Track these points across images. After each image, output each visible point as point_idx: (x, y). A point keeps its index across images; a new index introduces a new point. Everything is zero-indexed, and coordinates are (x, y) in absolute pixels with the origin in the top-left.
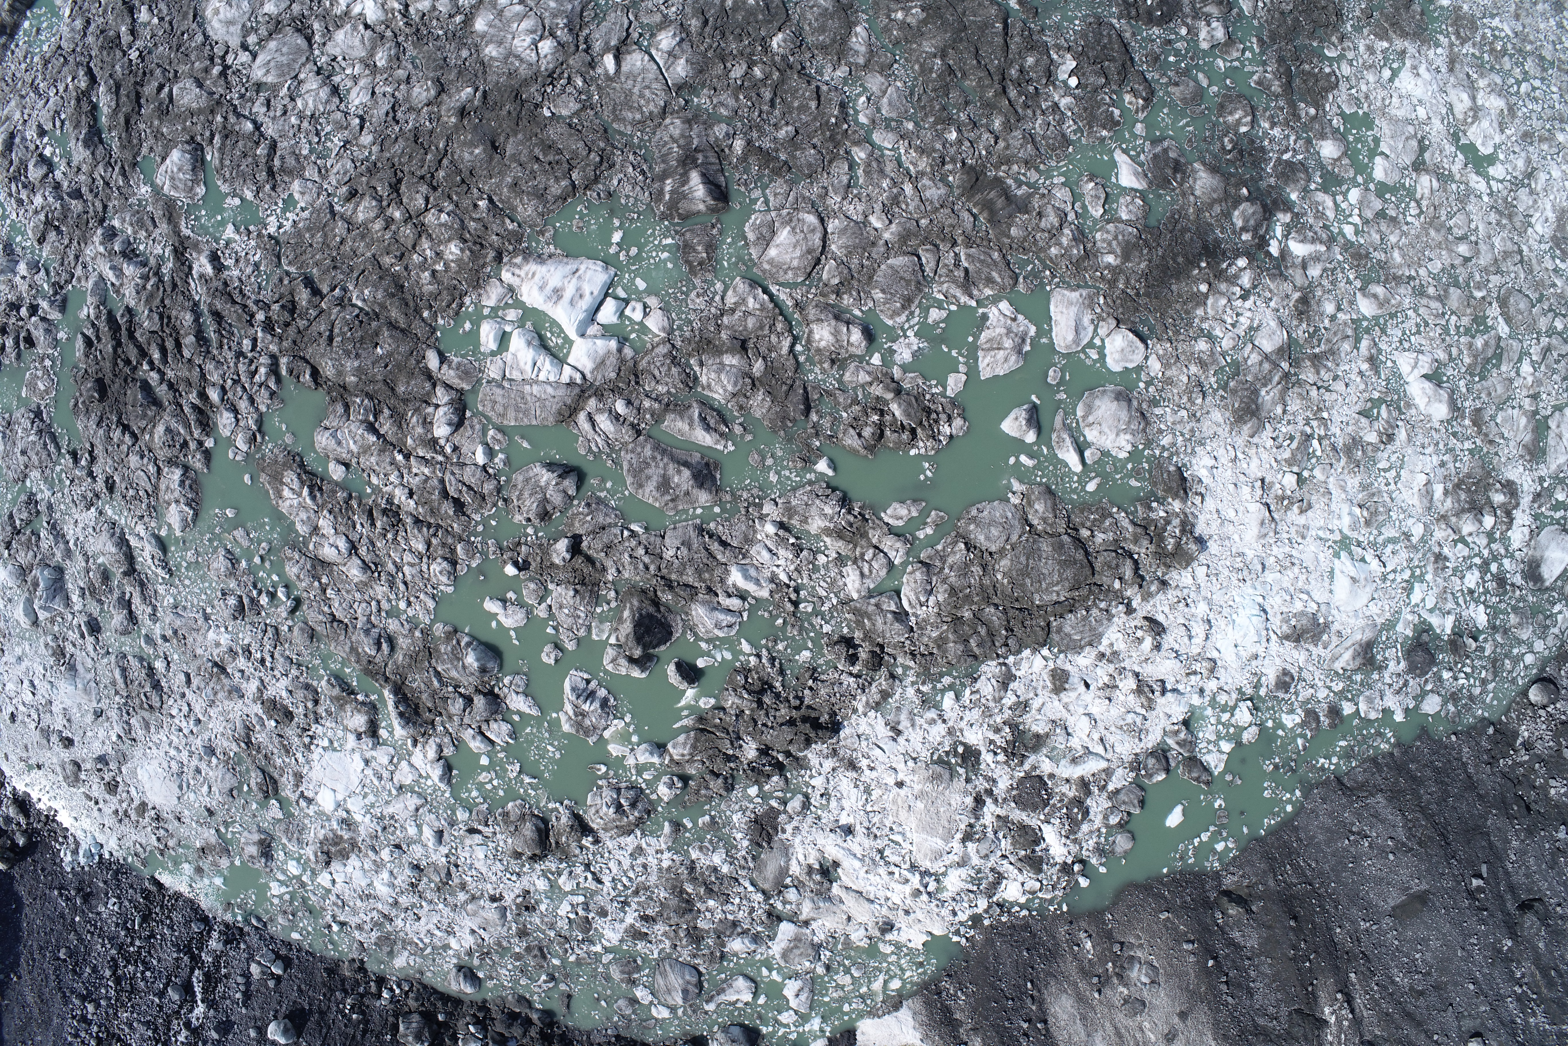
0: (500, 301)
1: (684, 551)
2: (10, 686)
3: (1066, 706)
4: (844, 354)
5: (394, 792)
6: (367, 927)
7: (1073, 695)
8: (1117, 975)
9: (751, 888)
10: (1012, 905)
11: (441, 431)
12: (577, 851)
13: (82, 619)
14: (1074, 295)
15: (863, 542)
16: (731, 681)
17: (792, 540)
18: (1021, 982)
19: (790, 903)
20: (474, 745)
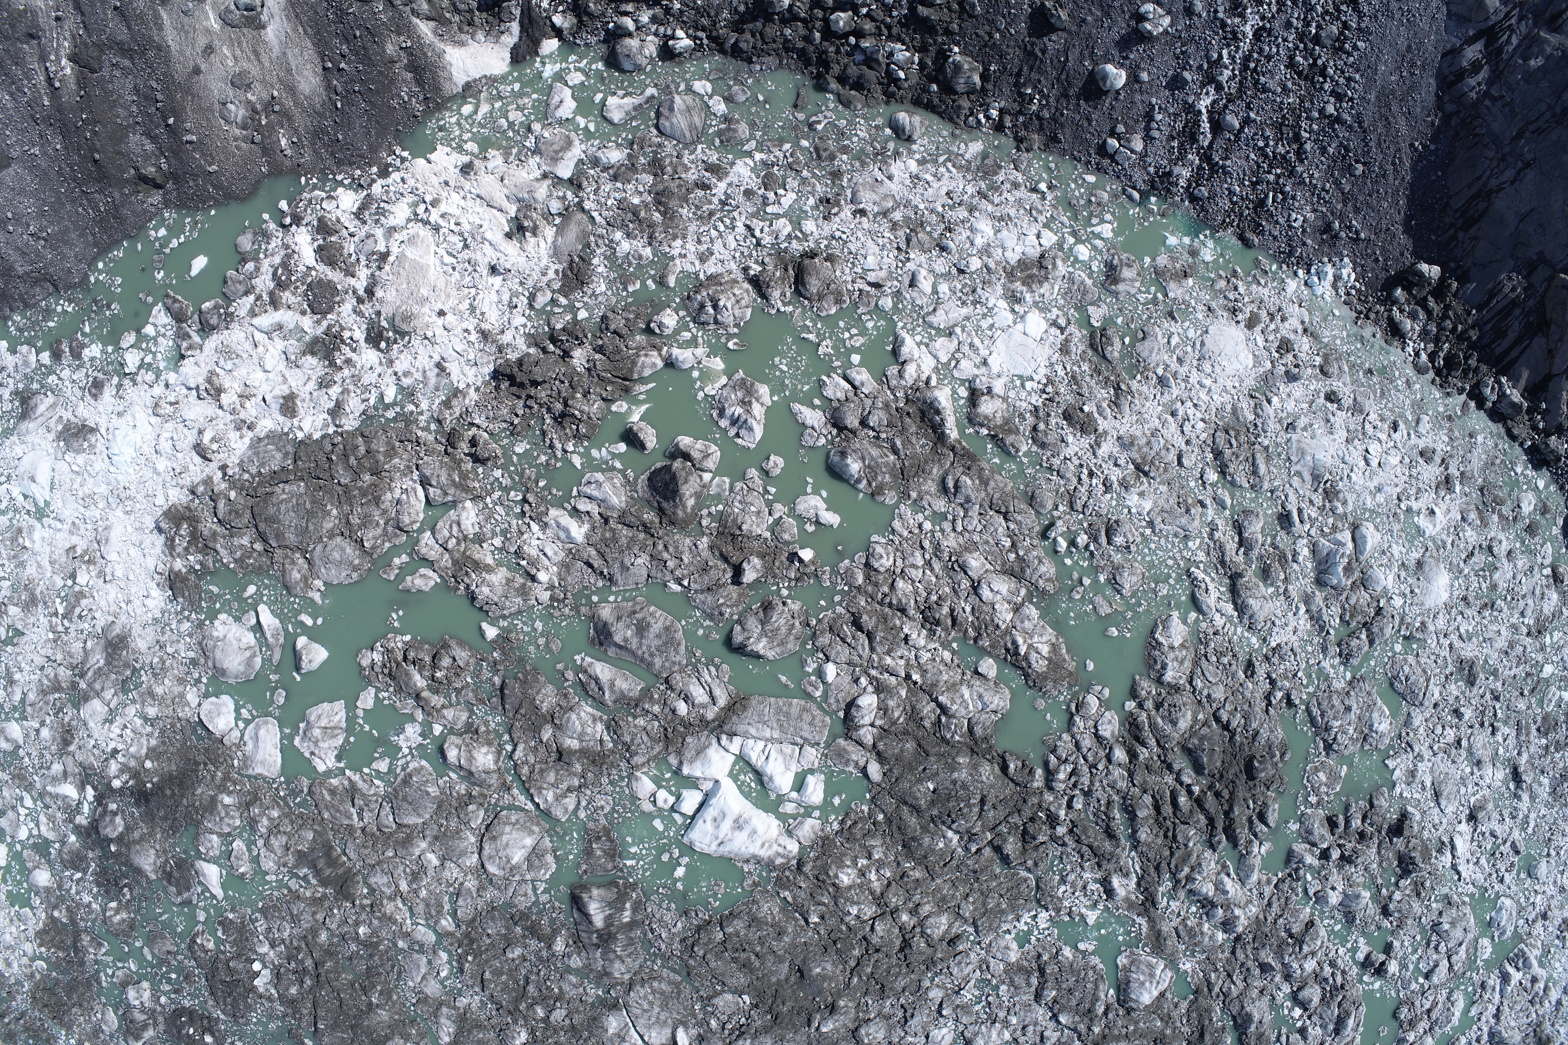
0: (801, 823)
1: (627, 562)
2: (1394, 460)
3: (285, 380)
4: (467, 737)
5: (958, 330)
6: (1007, 186)
7: (277, 392)
8: (257, 113)
9: (595, 214)
10: (349, 187)
11: (869, 701)
12: (767, 260)
13: (1299, 530)
14: (259, 770)
15: (457, 555)
16: (593, 427)
17: (524, 563)
18: (346, 109)
19: (558, 198)
20: (862, 376)
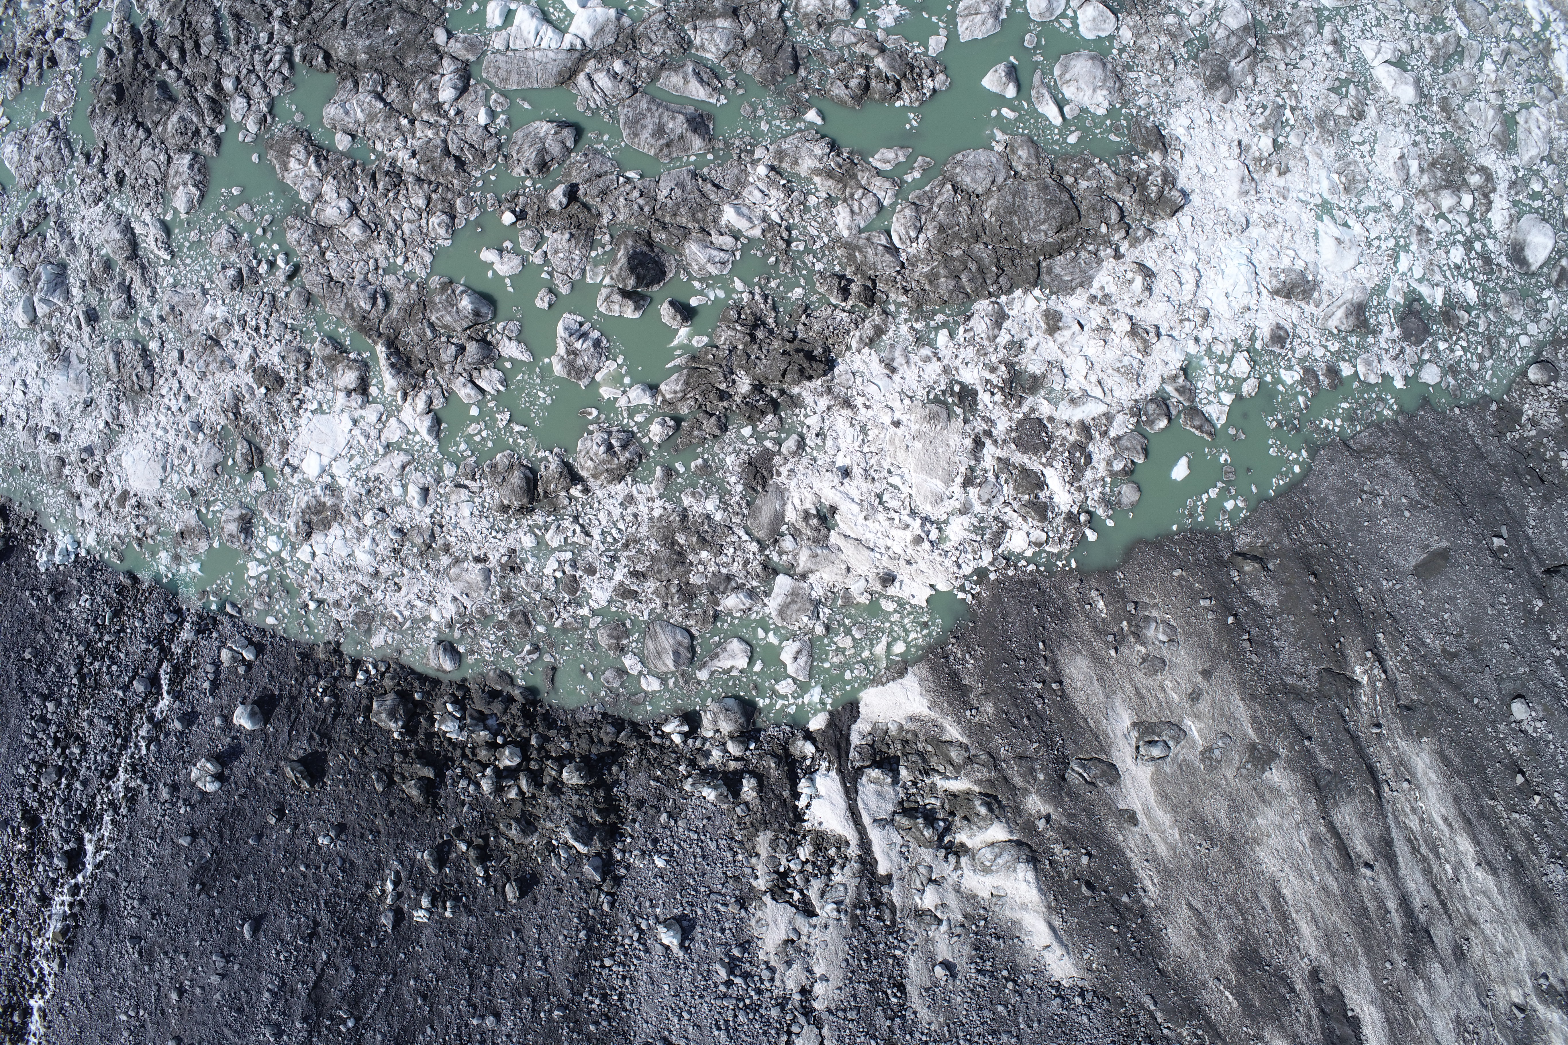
1: (678, 192)
3: (1061, 347)
4: (830, 19)
5: (381, 451)
6: (345, 603)
7: (1067, 333)
8: (1133, 633)
9: (745, 537)
11: (447, 96)
12: (566, 502)
13: (79, 312)
15: (853, 183)
16: (725, 319)
17: (783, 182)
18: (1032, 642)
19: (787, 553)
20: (465, 392)
